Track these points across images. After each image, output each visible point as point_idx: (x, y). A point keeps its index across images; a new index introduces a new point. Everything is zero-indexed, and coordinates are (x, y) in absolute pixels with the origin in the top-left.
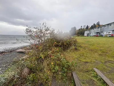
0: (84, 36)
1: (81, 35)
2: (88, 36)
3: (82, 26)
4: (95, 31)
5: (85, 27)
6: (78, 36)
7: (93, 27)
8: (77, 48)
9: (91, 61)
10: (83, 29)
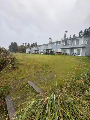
0: (26, 53)
1: (23, 51)
2: (29, 53)
3: (23, 43)
4: (34, 49)
5: (27, 45)
6: (21, 53)
7: (33, 46)
8: (15, 66)
9: (27, 76)
10: (25, 46)
